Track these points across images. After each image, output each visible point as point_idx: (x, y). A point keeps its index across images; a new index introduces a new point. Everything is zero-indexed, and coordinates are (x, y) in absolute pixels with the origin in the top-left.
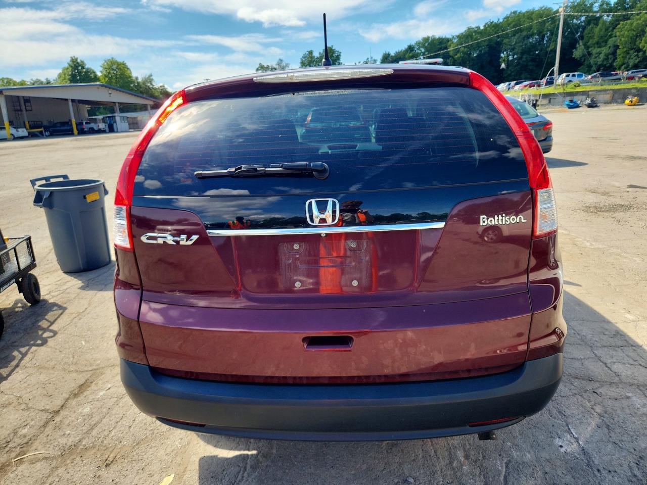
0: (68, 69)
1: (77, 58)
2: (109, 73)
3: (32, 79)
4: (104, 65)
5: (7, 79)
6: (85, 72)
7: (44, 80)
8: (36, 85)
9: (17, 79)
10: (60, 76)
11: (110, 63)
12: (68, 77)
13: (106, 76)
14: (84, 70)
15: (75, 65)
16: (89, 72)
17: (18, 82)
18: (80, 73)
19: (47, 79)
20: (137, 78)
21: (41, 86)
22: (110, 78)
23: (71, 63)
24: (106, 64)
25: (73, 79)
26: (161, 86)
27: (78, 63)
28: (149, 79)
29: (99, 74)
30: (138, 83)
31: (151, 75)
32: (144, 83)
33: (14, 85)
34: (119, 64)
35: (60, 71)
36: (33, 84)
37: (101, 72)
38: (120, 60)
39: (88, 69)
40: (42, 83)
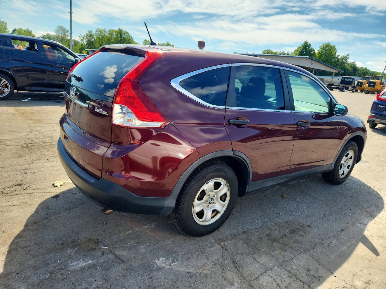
0: (301, 47)
1: (308, 42)
2: (323, 52)
3: (281, 52)
4: (321, 47)
5: (270, 50)
6: (309, 50)
7: (286, 53)
8: (281, 55)
9: (274, 51)
10: (295, 51)
11: (325, 46)
12: (299, 52)
13: (319, 53)
14: (309, 49)
15: (305, 46)
16: (311, 50)
17: (274, 52)
18: (306, 50)
19: (288, 52)
20: (338, 56)
21: (284, 55)
22: (322, 55)
23: (303, 45)
24: (323, 46)
25: (301, 54)
26: (352, 63)
27: (307, 45)
28: (346, 58)
29: (316, 52)
30: (338, 59)
31: (348, 55)
32: (342, 59)
33: (272, 54)
34: (331, 47)
35: (296, 48)
36: (280, 54)
37: (318, 51)
38: (332, 45)
39: (311, 48)
40: (284, 54)
